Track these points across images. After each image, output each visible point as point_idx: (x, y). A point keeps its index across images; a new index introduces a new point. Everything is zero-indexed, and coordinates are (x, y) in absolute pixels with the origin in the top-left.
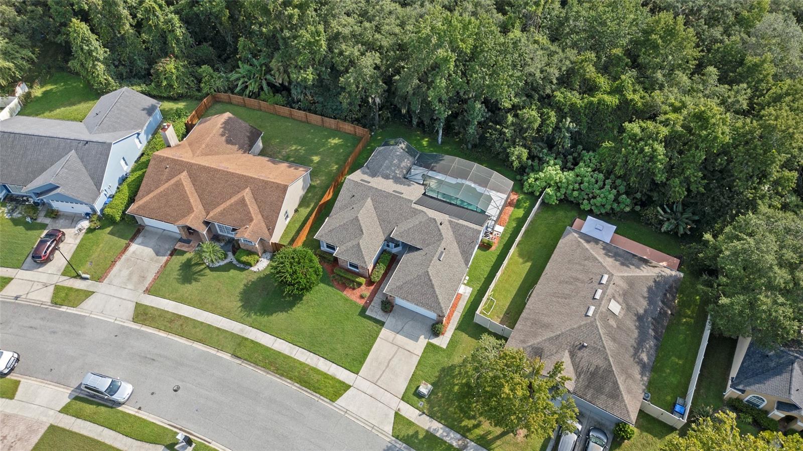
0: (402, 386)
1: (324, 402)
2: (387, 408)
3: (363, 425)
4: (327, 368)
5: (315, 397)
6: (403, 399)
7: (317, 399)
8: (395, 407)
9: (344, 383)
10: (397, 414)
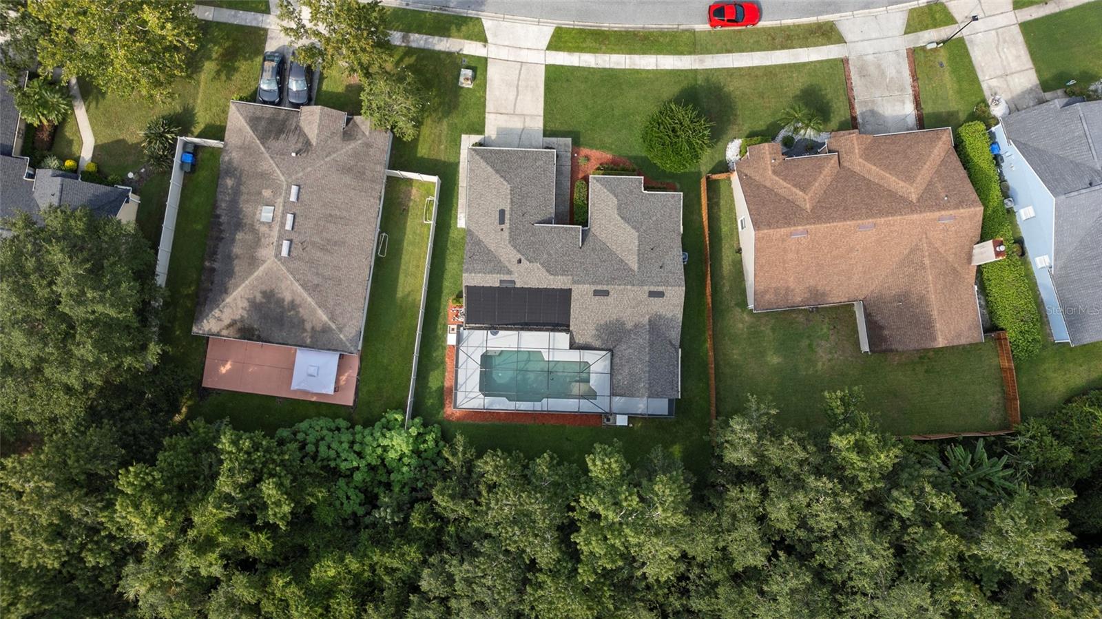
0: (493, 72)
1: (567, 23)
2: (498, 43)
3: (515, 17)
4: (582, 58)
5: (579, 24)
6: (486, 59)
7: (576, 23)
8: (491, 47)
9: (556, 50)
10: (485, 41)
